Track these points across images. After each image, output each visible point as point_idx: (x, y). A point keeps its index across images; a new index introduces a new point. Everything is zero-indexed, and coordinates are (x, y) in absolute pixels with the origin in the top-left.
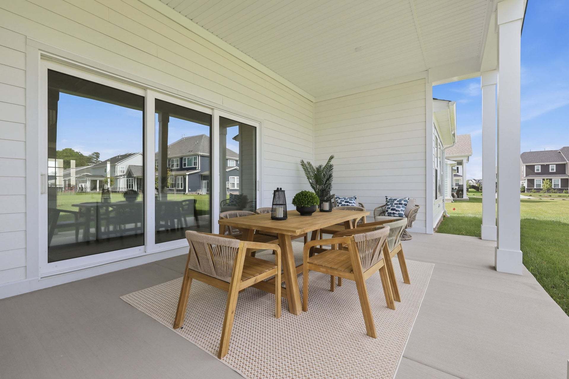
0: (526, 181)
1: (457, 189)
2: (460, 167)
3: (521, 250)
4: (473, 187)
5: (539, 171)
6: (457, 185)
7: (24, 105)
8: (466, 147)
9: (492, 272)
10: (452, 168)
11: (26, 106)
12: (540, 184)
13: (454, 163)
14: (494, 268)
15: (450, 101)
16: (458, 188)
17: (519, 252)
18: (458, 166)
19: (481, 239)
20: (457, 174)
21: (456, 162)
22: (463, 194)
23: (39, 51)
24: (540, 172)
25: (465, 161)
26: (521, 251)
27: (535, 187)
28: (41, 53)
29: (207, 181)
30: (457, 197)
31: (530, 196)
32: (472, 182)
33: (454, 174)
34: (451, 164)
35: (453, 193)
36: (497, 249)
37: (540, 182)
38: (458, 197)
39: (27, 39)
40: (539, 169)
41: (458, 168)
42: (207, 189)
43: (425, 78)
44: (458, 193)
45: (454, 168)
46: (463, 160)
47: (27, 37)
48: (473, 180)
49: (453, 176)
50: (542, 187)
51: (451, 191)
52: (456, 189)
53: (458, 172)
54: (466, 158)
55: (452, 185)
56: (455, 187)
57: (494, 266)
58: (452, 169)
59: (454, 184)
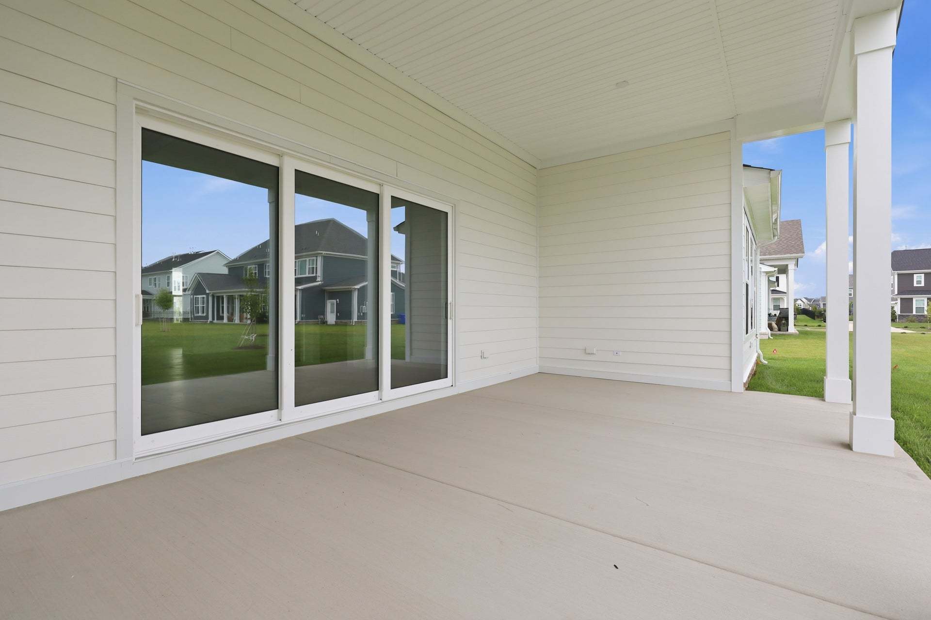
0: (899, 301)
1: (777, 315)
2: (782, 278)
3: (893, 416)
4: (805, 312)
5: (921, 284)
6: (776, 307)
7: (114, 187)
8: (793, 242)
9: (846, 453)
10: (769, 278)
11: (116, 189)
12: (924, 308)
13: (773, 270)
14: (849, 447)
15: (771, 170)
16: (780, 314)
17: (889, 419)
18: (778, 275)
19: (824, 400)
20: (777, 289)
21: (776, 269)
22: (788, 325)
23: (134, 101)
24: (923, 285)
25: (791, 267)
26: (892, 419)
27: (914, 313)
28: (136, 104)
29: (337, 302)
30: (777, 330)
31: (905, 327)
32: (802, 304)
33: (771, 289)
34: (767, 273)
35: (770, 322)
36: (854, 416)
37: (924, 304)
38: (779, 330)
39: (118, 83)
40: (921, 281)
41: (777, 278)
42: (337, 315)
43: (730, 131)
44: (780, 321)
45: (771, 279)
46: (787, 265)
47: (118, 80)
48: (804, 300)
49: (770, 293)
50: (926, 313)
51: (767, 319)
52: (775, 315)
53: (778, 286)
54: (794, 262)
55: (769, 309)
56: (773, 313)
57: (848, 442)
58: (769, 280)
59: (772, 307)
